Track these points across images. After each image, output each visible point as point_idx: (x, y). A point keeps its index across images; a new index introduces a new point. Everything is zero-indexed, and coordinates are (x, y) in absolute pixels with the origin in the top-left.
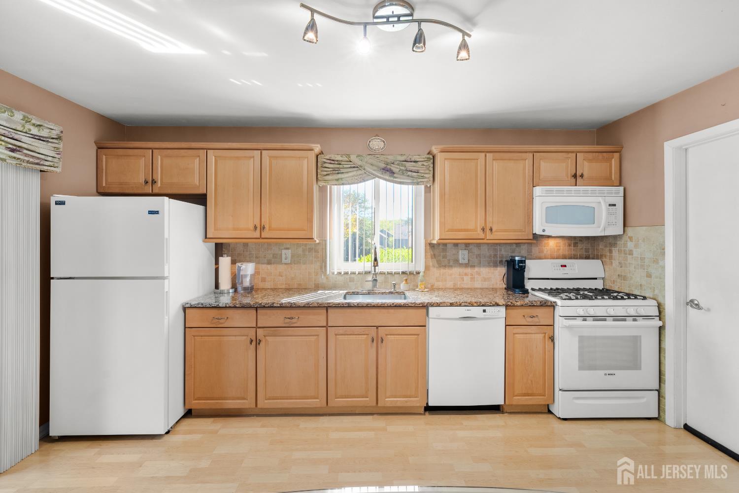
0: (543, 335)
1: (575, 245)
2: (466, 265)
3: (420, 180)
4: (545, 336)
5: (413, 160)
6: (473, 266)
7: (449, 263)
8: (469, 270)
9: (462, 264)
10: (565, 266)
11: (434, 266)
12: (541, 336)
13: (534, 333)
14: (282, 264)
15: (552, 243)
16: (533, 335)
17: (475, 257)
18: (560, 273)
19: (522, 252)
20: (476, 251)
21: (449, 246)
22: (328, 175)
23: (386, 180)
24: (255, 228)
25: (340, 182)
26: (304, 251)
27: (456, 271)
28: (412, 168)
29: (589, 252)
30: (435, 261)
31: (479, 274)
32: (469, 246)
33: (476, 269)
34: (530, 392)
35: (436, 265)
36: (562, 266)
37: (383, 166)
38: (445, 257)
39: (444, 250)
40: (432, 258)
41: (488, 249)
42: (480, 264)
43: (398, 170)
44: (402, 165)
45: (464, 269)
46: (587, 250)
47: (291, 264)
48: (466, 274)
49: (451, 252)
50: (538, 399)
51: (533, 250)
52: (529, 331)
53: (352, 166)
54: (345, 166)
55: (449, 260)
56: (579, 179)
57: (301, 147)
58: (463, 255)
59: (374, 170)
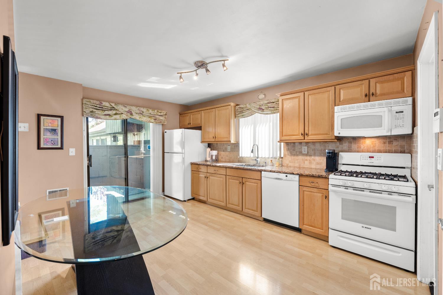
0: (322, 194)
1: (390, 142)
2: (307, 155)
3: (274, 111)
4: (323, 195)
5: (271, 102)
6: (311, 156)
7: (297, 153)
8: (308, 158)
9: (304, 154)
10: (373, 157)
11: (288, 155)
12: (320, 195)
13: (316, 193)
14: (227, 151)
15: (368, 142)
16: (315, 193)
17: (312, 150)
18: (368, 162)
19: (344, 148)
20: (312, 146)
21: (296, 144)
22: (239, 114)
23: (260, 113)
24: (213, 137)
25: (244, 116)
26: (234, 146)
27: (300, 157)
28: (272, 106)
29: (404, 148)
30: (289, 152)
31: (314, 160)
32: (308, 144)
33: (313, 157)
34: (313, 225)
35: (290, 154)
36: (370, 157)
37: (258, 107)
38: (294, 150)
39: (294, 146)
40: (287, 150)
41: (320, 146)
42: (315, 155)
43: (264, 108)
44: (266, 105)
45: (305, 157)
46: (402, 147)
47: (230, 152)
48: (306, 160)
49: (298, 147)
50: (319, 230)
51: (352, 147)
52: (313, 191)
53: (247, 109)
54: (245, 109)
55: (297, 152)
56: (371, 98)
57: (226, 105)
58: (305, 149)
59: (255, 109)
